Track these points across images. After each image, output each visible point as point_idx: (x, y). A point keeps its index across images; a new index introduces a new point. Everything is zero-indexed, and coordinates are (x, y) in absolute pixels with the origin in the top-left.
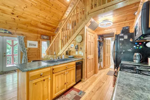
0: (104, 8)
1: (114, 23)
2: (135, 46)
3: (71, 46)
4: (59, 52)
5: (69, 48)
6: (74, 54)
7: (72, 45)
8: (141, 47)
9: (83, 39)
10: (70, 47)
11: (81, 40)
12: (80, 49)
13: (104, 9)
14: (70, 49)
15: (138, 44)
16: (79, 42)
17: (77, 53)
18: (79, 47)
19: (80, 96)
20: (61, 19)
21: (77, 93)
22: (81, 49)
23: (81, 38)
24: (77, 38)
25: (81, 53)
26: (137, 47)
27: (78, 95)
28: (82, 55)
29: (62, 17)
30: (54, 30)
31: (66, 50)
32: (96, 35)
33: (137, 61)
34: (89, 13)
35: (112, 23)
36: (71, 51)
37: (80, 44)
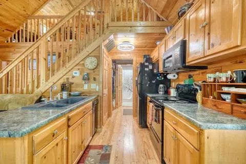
0: (131, 27)
1: (136, 47)
2: (158, 78)
3: (74, 75)
4: (38, 87)
5: (68, 79)
6: (80, 90)
7: (76, 73)
8: (163, 78)
9: (98, 65)
10: (70, 77)
11: (96, 65)
12: (92, 79)
13: (129, 28)
14: (71, 81)
15: (161, 75)
16: (92, 68)
17: (86, 87)
18: (92, 77)
19: (107, 152)
20: (33, 13)
21: (100, 151)
22: (95, 79)
23: (96, 62)
24: (86, 61)
25: (94, 86)
26: (159, 78)
27: (103, 152)
28: (97, 90)
29: (37, 10)
30: (6, 32)
31: (61, 81)
32: (110, 60)
33: (162, 93)
34: (110, 25)
35: (134, 47)
36: (73, 83)
37: (92, 71)
